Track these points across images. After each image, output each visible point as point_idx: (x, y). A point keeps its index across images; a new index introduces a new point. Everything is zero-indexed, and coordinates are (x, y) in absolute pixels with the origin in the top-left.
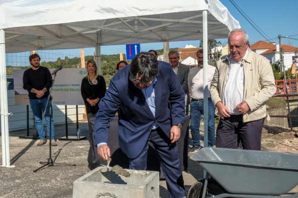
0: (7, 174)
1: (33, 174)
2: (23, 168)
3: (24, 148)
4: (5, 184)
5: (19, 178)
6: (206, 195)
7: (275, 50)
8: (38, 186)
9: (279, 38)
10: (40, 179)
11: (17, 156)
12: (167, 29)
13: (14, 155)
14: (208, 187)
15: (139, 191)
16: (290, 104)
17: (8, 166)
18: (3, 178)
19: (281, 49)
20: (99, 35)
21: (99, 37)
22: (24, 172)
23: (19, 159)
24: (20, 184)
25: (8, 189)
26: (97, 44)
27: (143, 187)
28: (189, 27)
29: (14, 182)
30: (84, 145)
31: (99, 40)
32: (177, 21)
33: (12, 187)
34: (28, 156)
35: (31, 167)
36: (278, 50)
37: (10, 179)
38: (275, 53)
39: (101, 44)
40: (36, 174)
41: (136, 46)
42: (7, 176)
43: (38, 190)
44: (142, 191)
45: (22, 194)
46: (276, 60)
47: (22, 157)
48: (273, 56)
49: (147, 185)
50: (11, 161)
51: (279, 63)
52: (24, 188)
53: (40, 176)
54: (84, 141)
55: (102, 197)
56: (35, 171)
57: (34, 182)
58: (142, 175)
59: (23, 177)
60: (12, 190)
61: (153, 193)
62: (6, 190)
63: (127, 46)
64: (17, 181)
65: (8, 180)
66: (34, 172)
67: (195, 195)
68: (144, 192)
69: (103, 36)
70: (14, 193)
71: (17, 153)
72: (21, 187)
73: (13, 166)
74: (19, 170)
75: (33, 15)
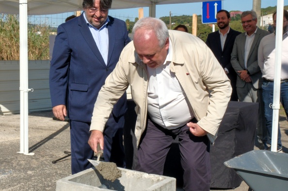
0: (22, 162)
1: (51, 166)
2: (43, 157)
3: (54, 132)
4: (14, 175)
5: (33, 169)
8: (51, 181)
10: (56, 172)
17: (26, 153)
18: (15, 167)
22: (42, 161)
23: (42, 146)
24: (31, 176)
25: (15, 181)
29: (26, 173)
33: (21, 179)
34: (54, 143)
35: (52, 157)
37: (23, 169)
40: (55, 166)
41: (216, 5)
42: (21, 165)
43: (49, 186)
47: (47, 143)
52: (34, 182)
53: (58, 169)
56: (55, 162)
57: (49, 175)
59: (38, 168)
60: (19, 183)
62: (12, 182)
63: (205, 4)
64: (29, 172)
65: (20, 170)
66: (53, 162)
70: (20, 187)
71: (44, 138)
72: (31, 180)
73: (32, 154)
74: (37, 159)
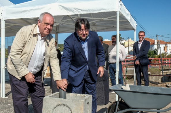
0: (3, 101)
4: (2, 106)
5: (10, 103)
6: (118, 110)
7: (154, 43)
9: (157, 36)
11: (8, 93)
12: (95, 25)
13: (7, 92)
14: (119, 105)
15: (81, 102)
16: (164, 71)
17: (4, 97)
19: (158, 42)
20: (57, 28)
21: (57, 29)
25: (4, 108)
26: (56, 32)
27: (83, 100)
28: (108, 24)
29: (7, 105)
30: (47, 88)
31: (57, 30)
32: (102, 19)
33: (6, 107)
36: (156, 43)
37: (5, 103)
38: (154, 45)
39: (59, 33)
44: (83, 103)
45: (12, 111)
46: (155, 49)
48: (153, 46)
49: (85, 100)
50: (5, 95)
51: (156, 50)
54: (47, 86)
55: (60, 106)
58: (82, 97)
59: (12, 103)
60: (6, 109)
61: (88, 106)
62: (2, 109)
64: (9, 105)
67: (111, 110)
68: (84, 103)
69: (59, 28)
71: (9, 92)
72: (11, 107)
73: (7, 97)
75: (22, 13)
